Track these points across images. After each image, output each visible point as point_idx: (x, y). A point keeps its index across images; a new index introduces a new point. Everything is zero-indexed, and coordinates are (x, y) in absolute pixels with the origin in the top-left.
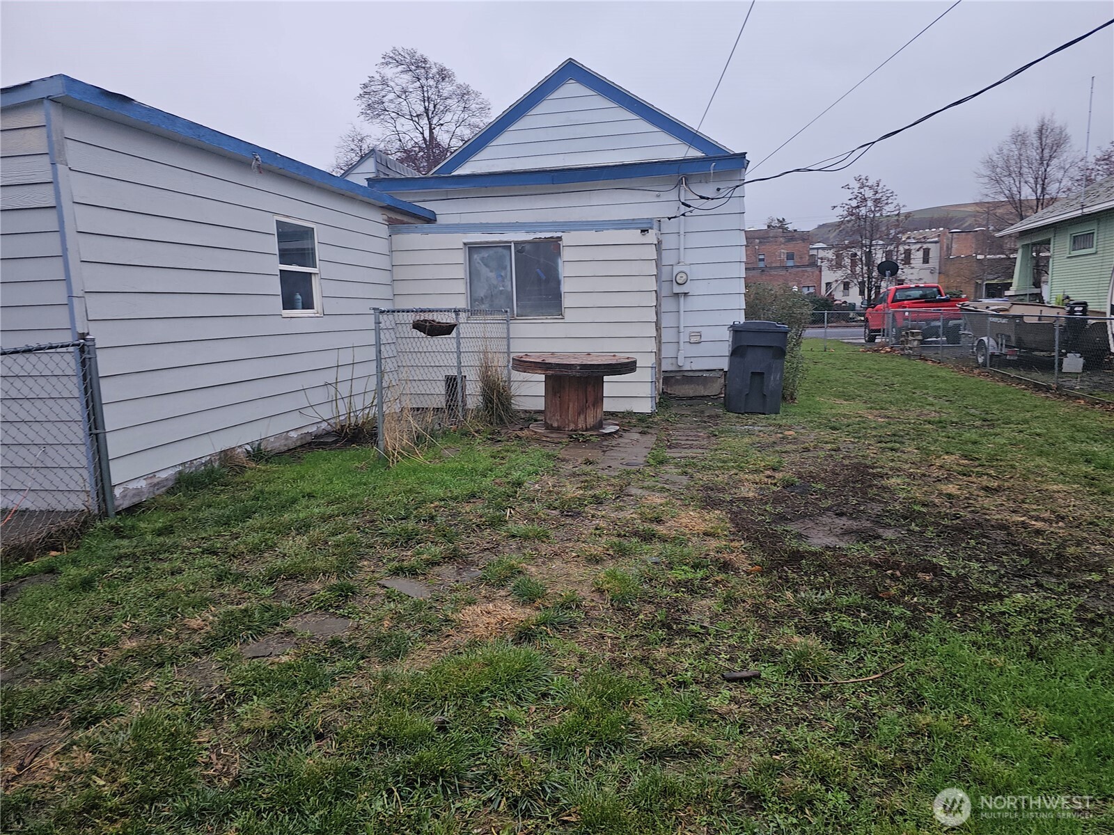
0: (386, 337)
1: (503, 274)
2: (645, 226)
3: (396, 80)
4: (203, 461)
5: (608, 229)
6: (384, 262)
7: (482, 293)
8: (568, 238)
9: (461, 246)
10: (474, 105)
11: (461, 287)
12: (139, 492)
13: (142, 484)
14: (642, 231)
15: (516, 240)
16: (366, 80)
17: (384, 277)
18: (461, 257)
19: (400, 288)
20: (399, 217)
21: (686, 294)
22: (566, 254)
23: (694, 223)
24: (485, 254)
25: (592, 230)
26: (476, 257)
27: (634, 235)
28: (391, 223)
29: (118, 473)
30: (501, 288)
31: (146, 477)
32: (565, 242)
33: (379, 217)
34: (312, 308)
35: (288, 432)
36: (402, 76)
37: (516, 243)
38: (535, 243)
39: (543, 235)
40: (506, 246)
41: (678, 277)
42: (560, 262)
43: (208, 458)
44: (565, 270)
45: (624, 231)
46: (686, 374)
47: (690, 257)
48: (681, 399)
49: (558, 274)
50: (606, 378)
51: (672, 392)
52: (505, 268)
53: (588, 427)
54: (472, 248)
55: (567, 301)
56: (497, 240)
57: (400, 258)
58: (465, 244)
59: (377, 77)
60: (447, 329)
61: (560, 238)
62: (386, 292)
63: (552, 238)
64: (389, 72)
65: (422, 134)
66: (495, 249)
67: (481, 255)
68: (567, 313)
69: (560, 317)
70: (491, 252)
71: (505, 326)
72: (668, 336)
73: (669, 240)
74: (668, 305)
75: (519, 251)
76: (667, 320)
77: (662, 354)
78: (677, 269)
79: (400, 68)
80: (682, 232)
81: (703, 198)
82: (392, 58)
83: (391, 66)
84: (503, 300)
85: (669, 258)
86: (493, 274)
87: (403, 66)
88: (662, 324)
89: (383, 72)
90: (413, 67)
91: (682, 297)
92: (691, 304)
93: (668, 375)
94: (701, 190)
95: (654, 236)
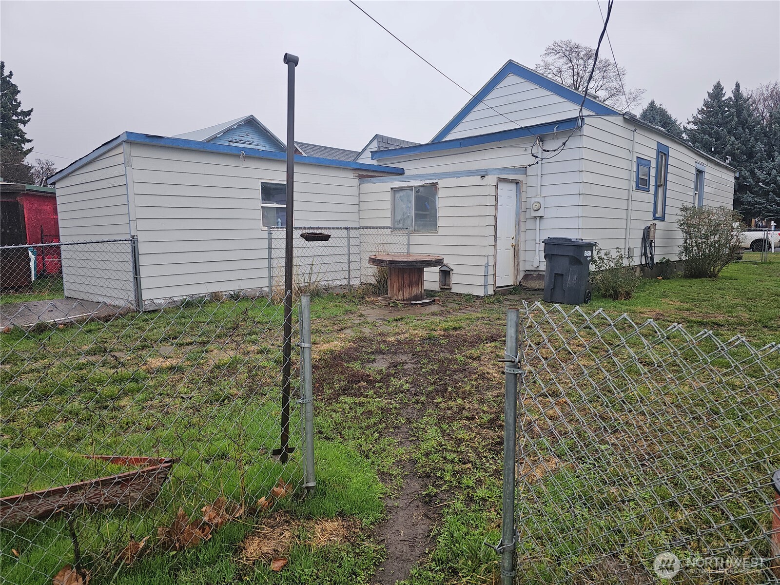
0: (353, 242)
1: (409, 206)
2: (483, 174)
3: (555, 64)
4: (201, 295)
5: (463, 176)
6: (355, 200)
7: (398, 217)
8: (441, 183)
9: (390, 190)
10: (611, 73)
11: (388, 214)
12: (160, 305)
13: (162, 301)
14: (482, 177)
15: (416, 185)
17: (355, 209)
18: (388, 196)
19: (363, 215)
20: (364, 173)
21: (541, 217)
22: (441, 193)
23: (548, 168)
24: (401, 194)
25: (454, 177)
26: (398, 195)
27: (477, 180)
28: (360, 178)
29: (146, 295)
30: (409, 214)
31: (164, 299)
32: (439, 186)
33: (351, 175)
35: (262, 287)
36: (559, 60)
37: (415, 187)
38: (425, 186)
39: (429, 182)
40: (410, 188)
41: (534, 206)
42: (437, 198)
43: (204, 295)
44: (439, 203)
45: (472, 177)
46: (541, 273)
47: (546, 191)
48: (529, 290)
49: (436, 205)
50: (425, 269)
51: (526, 285)
52: (410, 202)
53: (405, 299)
54: (395, 190)
55: (440, 222)
56: (406, 185)
57: (363, 198)
58: (392, 189)
59: (542, 64)
61: (437, 183)
62: (355, 217)
63: (433, 183)
64: (550, 59)
66: (406, 191)
67: (400, 195)
68: (440, 229)
69: (436, 232)
71: (407, 237)
72: (529, 246)
73: (531, 180)
74: (530, 224)
75: (417, 192)
76: (530, 235)
77: (521, 258)
78: (534, 200)
79: (558, 56)
80: (539, 175)
81: (545, 151)
82: (553, 49)
83: (551, 55)
84: (409, 222)
85: (531, 192)
86: (404, 206)
87: (560, 54)
88: (522, 238)
89: (546, 60)
90: (567, 53)
91: (538, 219)
92: (546, 224)
93: (529, 273)
94: (551, 145)
95: (491, 179)
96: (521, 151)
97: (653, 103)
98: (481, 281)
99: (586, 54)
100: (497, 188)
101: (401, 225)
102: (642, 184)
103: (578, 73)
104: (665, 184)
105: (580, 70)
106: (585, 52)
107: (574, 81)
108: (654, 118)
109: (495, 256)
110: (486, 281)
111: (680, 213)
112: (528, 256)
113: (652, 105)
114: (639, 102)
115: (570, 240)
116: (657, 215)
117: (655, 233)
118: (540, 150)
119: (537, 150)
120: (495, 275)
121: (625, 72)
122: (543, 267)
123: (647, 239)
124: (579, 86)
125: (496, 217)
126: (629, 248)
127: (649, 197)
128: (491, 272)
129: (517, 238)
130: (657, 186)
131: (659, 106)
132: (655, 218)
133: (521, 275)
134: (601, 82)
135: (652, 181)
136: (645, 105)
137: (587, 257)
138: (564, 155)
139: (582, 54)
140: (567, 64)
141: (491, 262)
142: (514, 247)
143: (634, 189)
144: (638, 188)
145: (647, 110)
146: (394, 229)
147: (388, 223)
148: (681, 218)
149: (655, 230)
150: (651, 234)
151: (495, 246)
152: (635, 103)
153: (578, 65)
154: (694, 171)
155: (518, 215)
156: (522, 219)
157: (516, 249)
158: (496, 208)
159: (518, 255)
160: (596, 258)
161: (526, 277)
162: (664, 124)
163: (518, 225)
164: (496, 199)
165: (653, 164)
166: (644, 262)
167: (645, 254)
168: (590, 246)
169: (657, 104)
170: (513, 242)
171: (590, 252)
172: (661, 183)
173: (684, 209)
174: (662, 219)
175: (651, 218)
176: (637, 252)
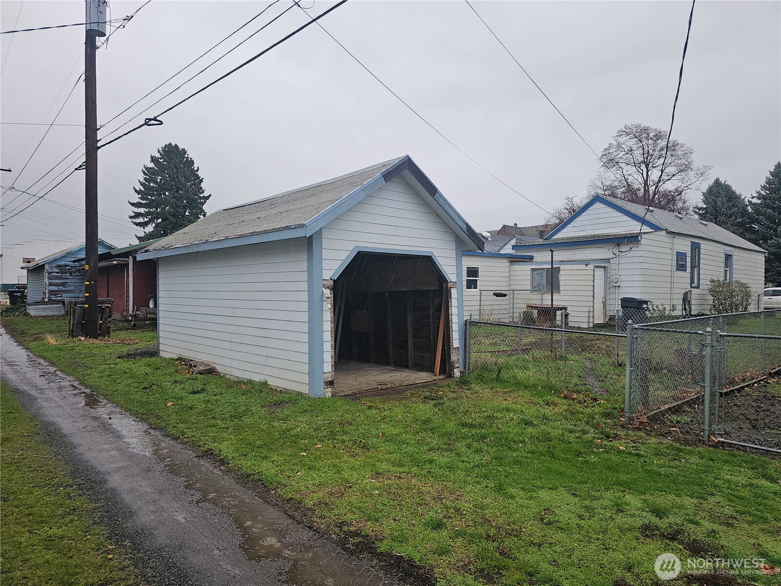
3: (627, 144)
5: (575, 264)
6: (506, 275)
7: (535, 284)
8: (562, 267)
10: (680, 152)
11: (529, 283)
14: (586, 265)
16: (607, 146)
17: (506, 279)
18: (529, 273)
20: (513, 260)
21: (618, 286)
22: (562, 273)
23: (622, 260)
24: (537, 272)
25: (570, 264)
26: (535, 273)
27: (583, 266)
28: (511, 262)
30: (542, 283)
32: (561, 269)
33: (506, 261)
34: (477, 288)
36: (631, 140)
37: (546, 268)
38: (552, 268)
39: (555, 266)
40: (543, 269)
41: (614, 280)
42: (560, 275)
44: (561, 278)
46: (619, 316)
47: (621, 272)
48: (611, 326)
49: (558, 279)
51: (610, 323)
52: (543, 277)
54: (533, 270)
55: (561, 288)
56: (541, 267)
57: (512, 273)
58: (531, 269)
59: (615, 143)
60: (505, 295)
61: (560, 267)
63: (557, 267)
64: (622, 139)
65: (642, 174)
68: (561, 292)
69: (559, 293)
70: (539, 271)
71: (541, 295)
72: (612, 302)
73: (613, 266)
74: (612, 290)
75: (547, 271)
76: (612, 296)
77: (608, 309)
78: (614, 277)
79: (628, 137)
80: (617, 263)
81: (620, 251)
82: (624, 131)
83: (622, 136)
84: (542, 287)
85: (612, 273)
86: (539, 279)
87: (631, 135)
88: (608, 297)
89: (618, 140)
90: (637, 134)
91: (617, 288)
92: (621, 290)
93: (612, 317)
94: (624, 248)
95: (591, 267)
96: (606, 250)
97: (718, 179)
98: (586, 320)
99: (656, 136)
100: (594, 271)
101: (536, 289)
102: (681, 267)
103: (648, 152)
104: (699, 266)
105: (649, 149)
106: (654, 134)
107: (644, 159)
108: (720, 194)
109: (593, 307)
110: (589, 320)
111: (710, 283)
112: (612, 308)
113: (717, 181)
114: (707, 177)
115: (635, 299)
116: (693, 285)
117: (691, 296)
118: (617, 251)
119: (616, 250)
120: (593, 317)
121: (692, 151)
122: (621, 314)
123: (686, 300)
124: (649, 163)
125: (593, 286)
126: (673, 305)
127: (687, 274)
128: (591, 315)
129: (605, 297)
130: (693, 268)
131: (723, 182)
132: (692, 287)
133: (608, 318)
134: (670, 160)
135: (689, 265)
136: (711, 182)
137: (644, 308)
138: (632, 253)
139: (651, 135)
140: (638, 144)
141: (592, 310)
142: (603, 302)
143: (675, 270)
144: (677, 269)
145: (712, 186)
146: (532, 291)
147: (529, 288)
148: (710, 287)
149: (691, 294)
150: (689, 297)
151: (593, 301)
152: (703, 178)
153: (648, 145)
154: (724, 256)
155: (605, 285)
156: (608, 287)
157: (604, 303)
158: (594, 282)
159: (606, 307)
160: (651, 309)
161: (610, 319)
162: (730, 198)
163: (605, 290)
164: (594, 277)
165: (689, 254)
166: (684, 314)
167: (685, 309)
168: (646, 302)
169: (722, 180)
170: (603, 299)
171: (646, 305)
172: (696, 265)
173: (713, 281)
174: (698, 287)
175: (689, 287)
176: (679, 307)
